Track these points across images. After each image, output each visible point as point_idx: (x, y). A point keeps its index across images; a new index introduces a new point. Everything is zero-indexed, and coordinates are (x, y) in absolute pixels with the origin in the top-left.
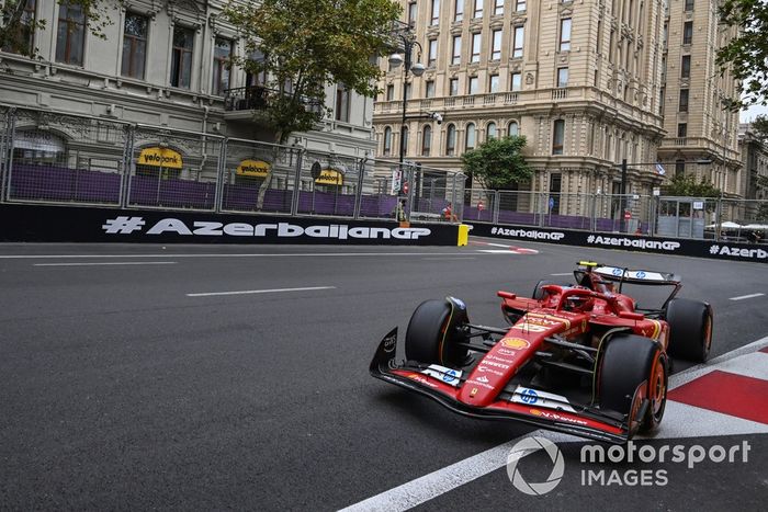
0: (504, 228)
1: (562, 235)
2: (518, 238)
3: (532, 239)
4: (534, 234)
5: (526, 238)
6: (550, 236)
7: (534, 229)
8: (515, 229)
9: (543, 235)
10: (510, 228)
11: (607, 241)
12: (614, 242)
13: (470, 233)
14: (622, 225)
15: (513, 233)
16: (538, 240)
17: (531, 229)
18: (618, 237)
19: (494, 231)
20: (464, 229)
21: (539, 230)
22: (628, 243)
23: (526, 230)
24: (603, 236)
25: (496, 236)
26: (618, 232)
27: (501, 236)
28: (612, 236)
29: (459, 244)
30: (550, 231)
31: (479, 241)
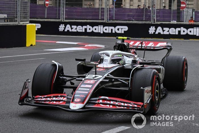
0: (71, 24)
1: (126, 28)
2: (85, 33)
3: (98, 34)
4: (99, 29)
5: (93, 34)
6: (115, 30)
7: (101, 24)
8: (82, 24)
9: (108, 30)
10: (77, 24)
11: (167, 31)
12: (173, 31)
13: (38, 32)
14: (179, 15)
15: (80, 29)
16: (105, 34)
17: (97, 24)
18: (175, 26)
19: (61, 28)
20: (32, 28)
21: (105, 25)
22: (184, 31)
23: (93, 25)
24: (163, 26)
25: (64, 33)
26: (175, 22)
27: (68, 33)
28: (170, 26)
29: (28, 44)
30: (115, 25)
31: (47, 39)
